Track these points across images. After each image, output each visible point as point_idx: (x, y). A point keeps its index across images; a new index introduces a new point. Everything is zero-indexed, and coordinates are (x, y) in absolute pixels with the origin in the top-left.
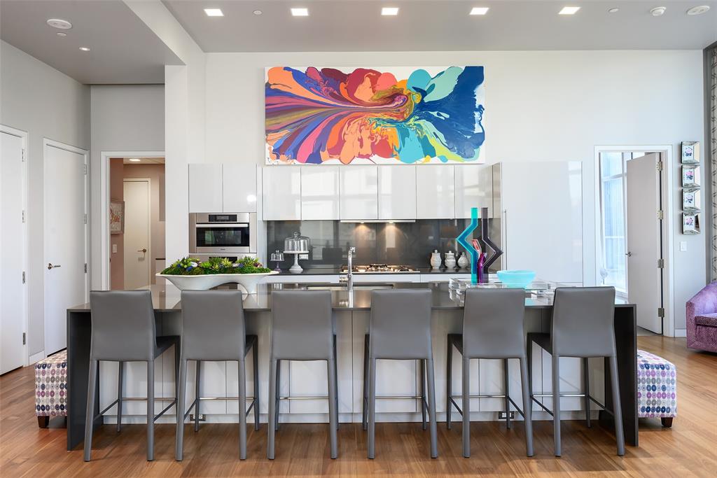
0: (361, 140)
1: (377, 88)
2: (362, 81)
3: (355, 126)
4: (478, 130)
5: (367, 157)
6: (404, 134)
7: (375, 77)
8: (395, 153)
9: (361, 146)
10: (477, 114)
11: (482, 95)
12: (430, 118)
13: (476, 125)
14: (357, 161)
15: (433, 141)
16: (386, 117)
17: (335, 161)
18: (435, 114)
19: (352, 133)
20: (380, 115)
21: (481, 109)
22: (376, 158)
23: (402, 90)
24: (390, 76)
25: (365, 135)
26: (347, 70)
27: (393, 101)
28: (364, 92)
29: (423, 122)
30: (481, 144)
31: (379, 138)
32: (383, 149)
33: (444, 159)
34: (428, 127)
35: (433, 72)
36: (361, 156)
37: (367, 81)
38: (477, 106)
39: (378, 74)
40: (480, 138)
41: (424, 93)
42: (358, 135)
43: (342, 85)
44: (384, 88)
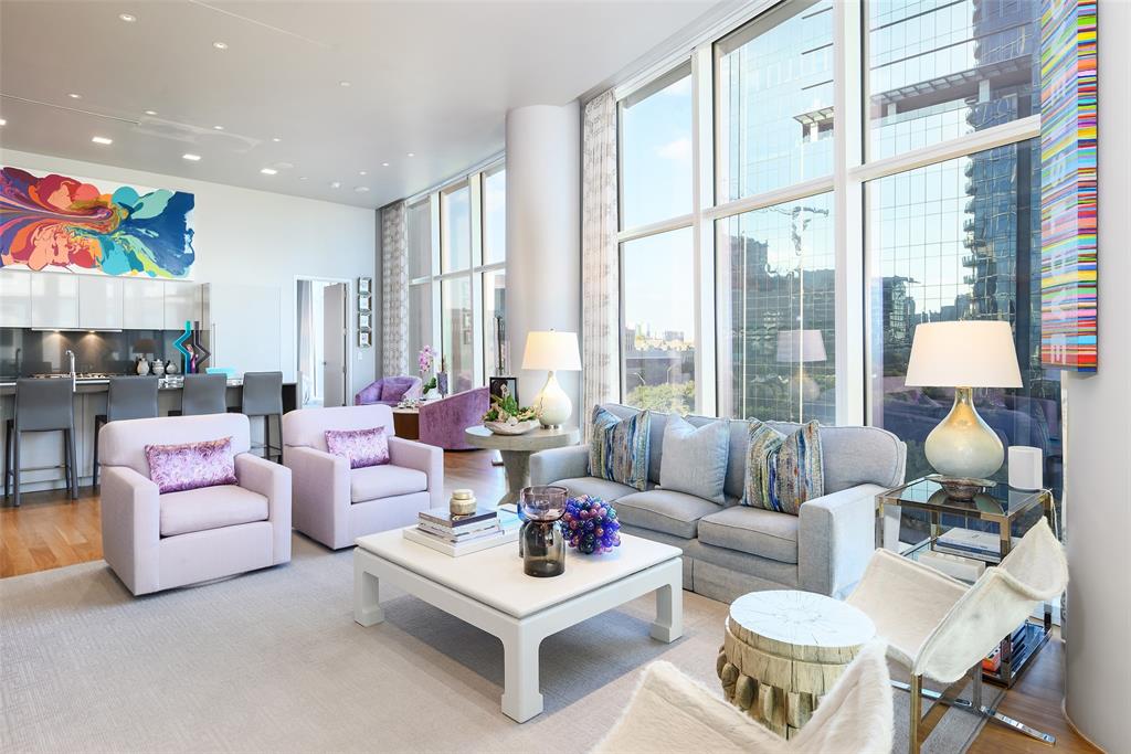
0: (56, 248)
1: (76, 198)
2: (58, 188)
3: (48, 232)
4: (188, 250)
5: (64, 265)
6: (108, 247)
7: (74, 187)
8: (97, 264)
9: (56, 253)
10: (187, 237)
11: (191, 220)
12: (138, 235)
13: (186, 246)
14: (50, 268)
15: (140, 256)
16: (87, 228)
17: (22, 266)
18: (143, 231)
19: (43, 240)
20: (79, 225)
21: (191, 232)
22: (74, 267)
23: (107, 204)
24: (93, 189)
25: (61, 243)
26: (39, 174)
27: (95, 213)
28: (60, 199)
29: (129, 238)
30: (190, 263)
31: (78, 248)
32: (83, 258)
33: (150, 273)
34: (135, 244)
35: (141, 191)
36: (54, 263)
37: (64, 190)
38: (187, 229)
39: (78, 184)
40: (190, 259)
41: (132, 211)
42: (53, 242)
43: (32, 189)
44: (83, 199)
